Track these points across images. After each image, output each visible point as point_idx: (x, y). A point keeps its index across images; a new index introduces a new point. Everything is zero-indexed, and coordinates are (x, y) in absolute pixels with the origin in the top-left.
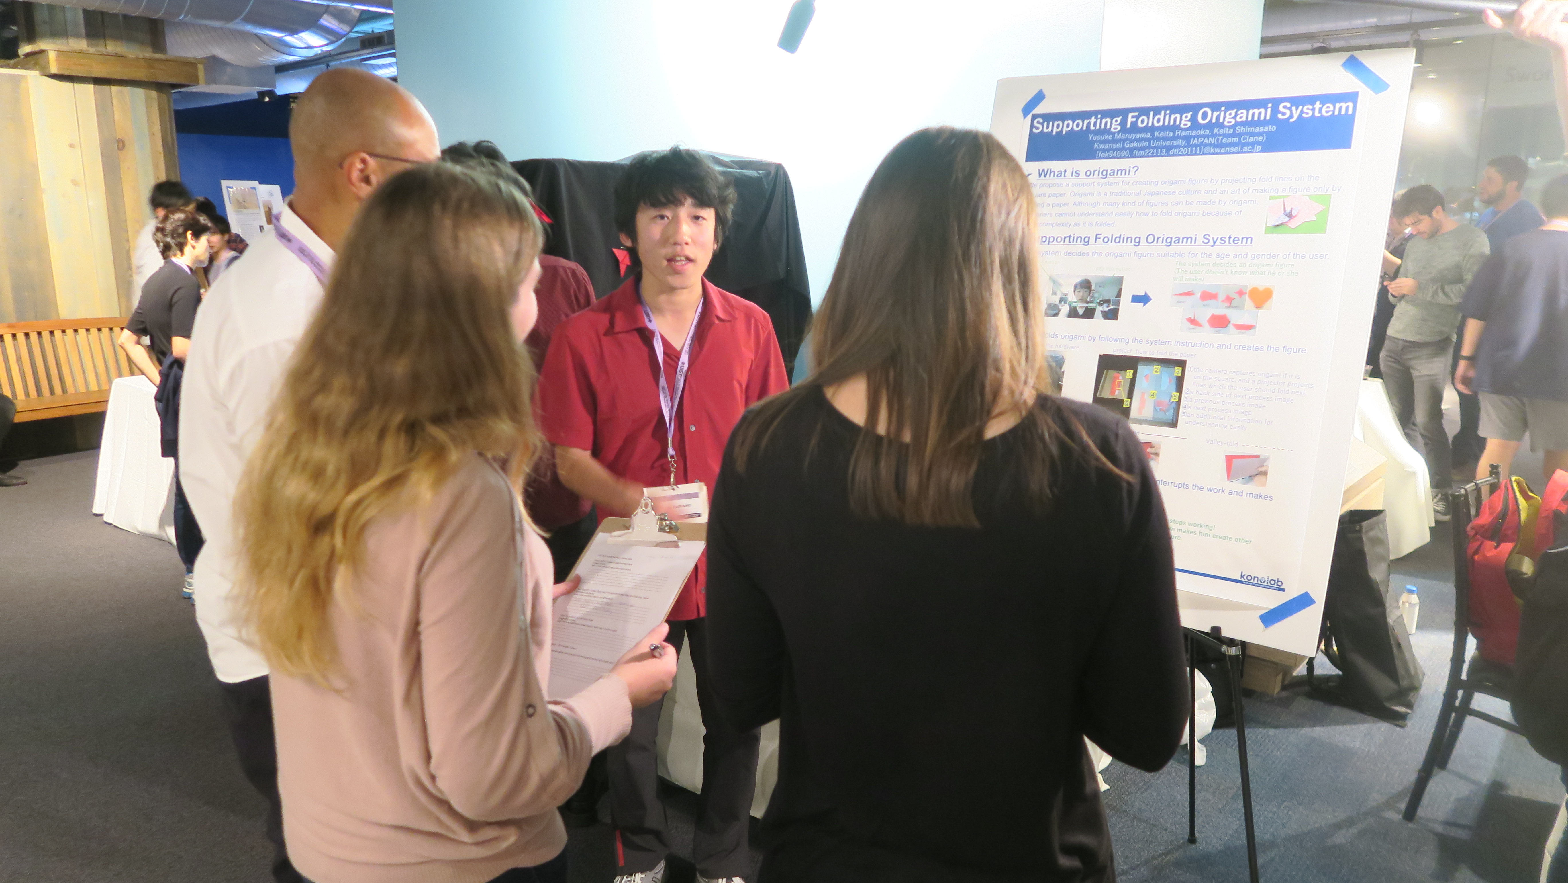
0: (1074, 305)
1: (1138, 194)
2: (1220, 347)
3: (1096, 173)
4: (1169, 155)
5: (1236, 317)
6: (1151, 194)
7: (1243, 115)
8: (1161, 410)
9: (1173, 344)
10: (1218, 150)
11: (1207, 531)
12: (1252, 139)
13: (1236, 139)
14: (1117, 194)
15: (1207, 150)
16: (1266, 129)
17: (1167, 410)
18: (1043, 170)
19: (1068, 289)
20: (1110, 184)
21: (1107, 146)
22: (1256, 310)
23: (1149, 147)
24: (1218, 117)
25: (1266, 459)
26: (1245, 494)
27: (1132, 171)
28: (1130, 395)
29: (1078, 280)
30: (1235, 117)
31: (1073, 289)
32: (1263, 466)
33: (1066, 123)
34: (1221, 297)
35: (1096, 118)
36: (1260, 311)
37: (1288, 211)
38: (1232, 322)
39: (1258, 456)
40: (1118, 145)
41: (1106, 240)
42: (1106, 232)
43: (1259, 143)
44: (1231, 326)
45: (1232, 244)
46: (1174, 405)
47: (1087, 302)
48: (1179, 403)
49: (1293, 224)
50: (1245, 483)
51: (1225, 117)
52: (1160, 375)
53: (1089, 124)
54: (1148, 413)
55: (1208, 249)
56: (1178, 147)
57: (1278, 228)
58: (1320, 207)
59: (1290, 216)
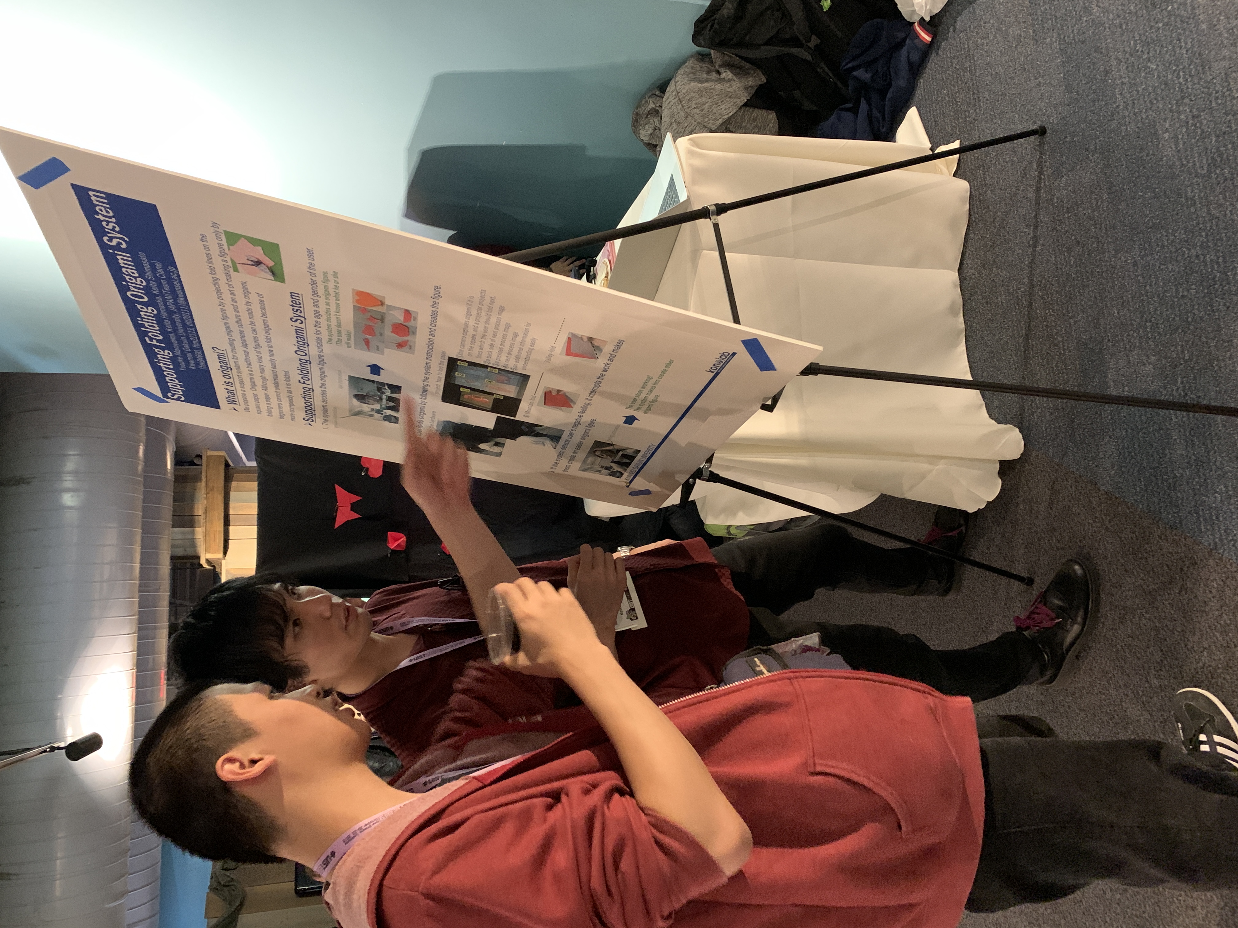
0: (383, 406)
1: (246, 352)
2: (432, 335)
3: (225, 372)
4: (194, 328)
6: (245, 345)
7: (130, 271)
8: (507, 380)
9: (428, 361)
10: (180, 296)
11: (652, 381)
12: (161, 271)
13: (164, 281)
15: (181, 303)
16: (143, 258)
17: (508, 377)
18: (228, 401)
19: (366, 408)
21: (192, 362)
22: (385, 306)
23: (186, 336)
24: (136, 288)
25: (573, 334)
26: (614, 353)
27: (219, 351)
28: (490, 394)
29: (355, 400)
30: (134, 277)
31: (365, 405)
32: (582, 339)
33: (169, 381)
35: (159, 363)
36: (387, 302)
38: (401, 322)
39: (569, 339)
40: (190, 355)
43: (165, 268)
44: (407, 324)
45: (301, 305)
46: (502, 372)
47: (381, 399)
48: (500, 369)
50: (601, 351)
51: (135, 284)
52: (468, 373)
53: (168, 368)
54: (511, 387)
56: (182, 320)
57: (276, 273)
58: (242, 242)
59: (258, 263)
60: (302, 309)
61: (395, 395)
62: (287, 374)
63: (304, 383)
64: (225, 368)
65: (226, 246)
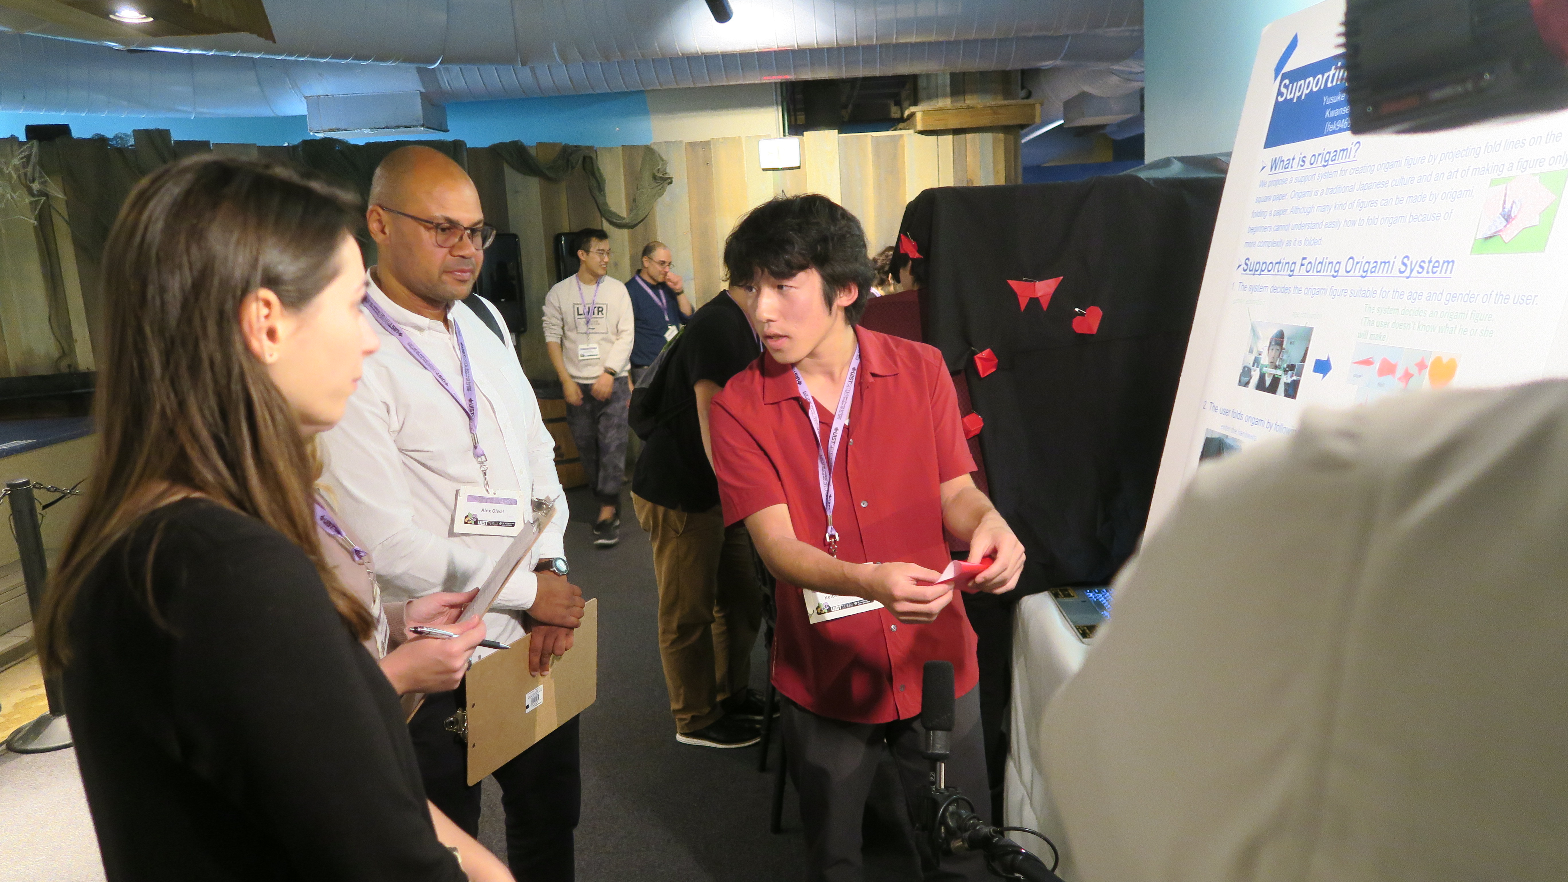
0: (1264, 370)
3: (1320, 158)
14: (1332, 191)
18: (1276, 160)
20: (1332, 175)
29: (1275, 331)
31: (1267, 344)
34: (1400, 372)
37: (1507, 208)
41: (1309, 267)
42: (1311, 254)
45: (1431, 274)
47: (1276, 367)
49: (1508, 233)
55: (1402, 283)
57: (1488, 243)
58: (1548, 198)
59: (1508, 217)
60: (1424, 274)
61: (1281, 388)
62: (1316, 242)
63: (1302, 265)
64: (1328, 159)
65: (1538, 170)
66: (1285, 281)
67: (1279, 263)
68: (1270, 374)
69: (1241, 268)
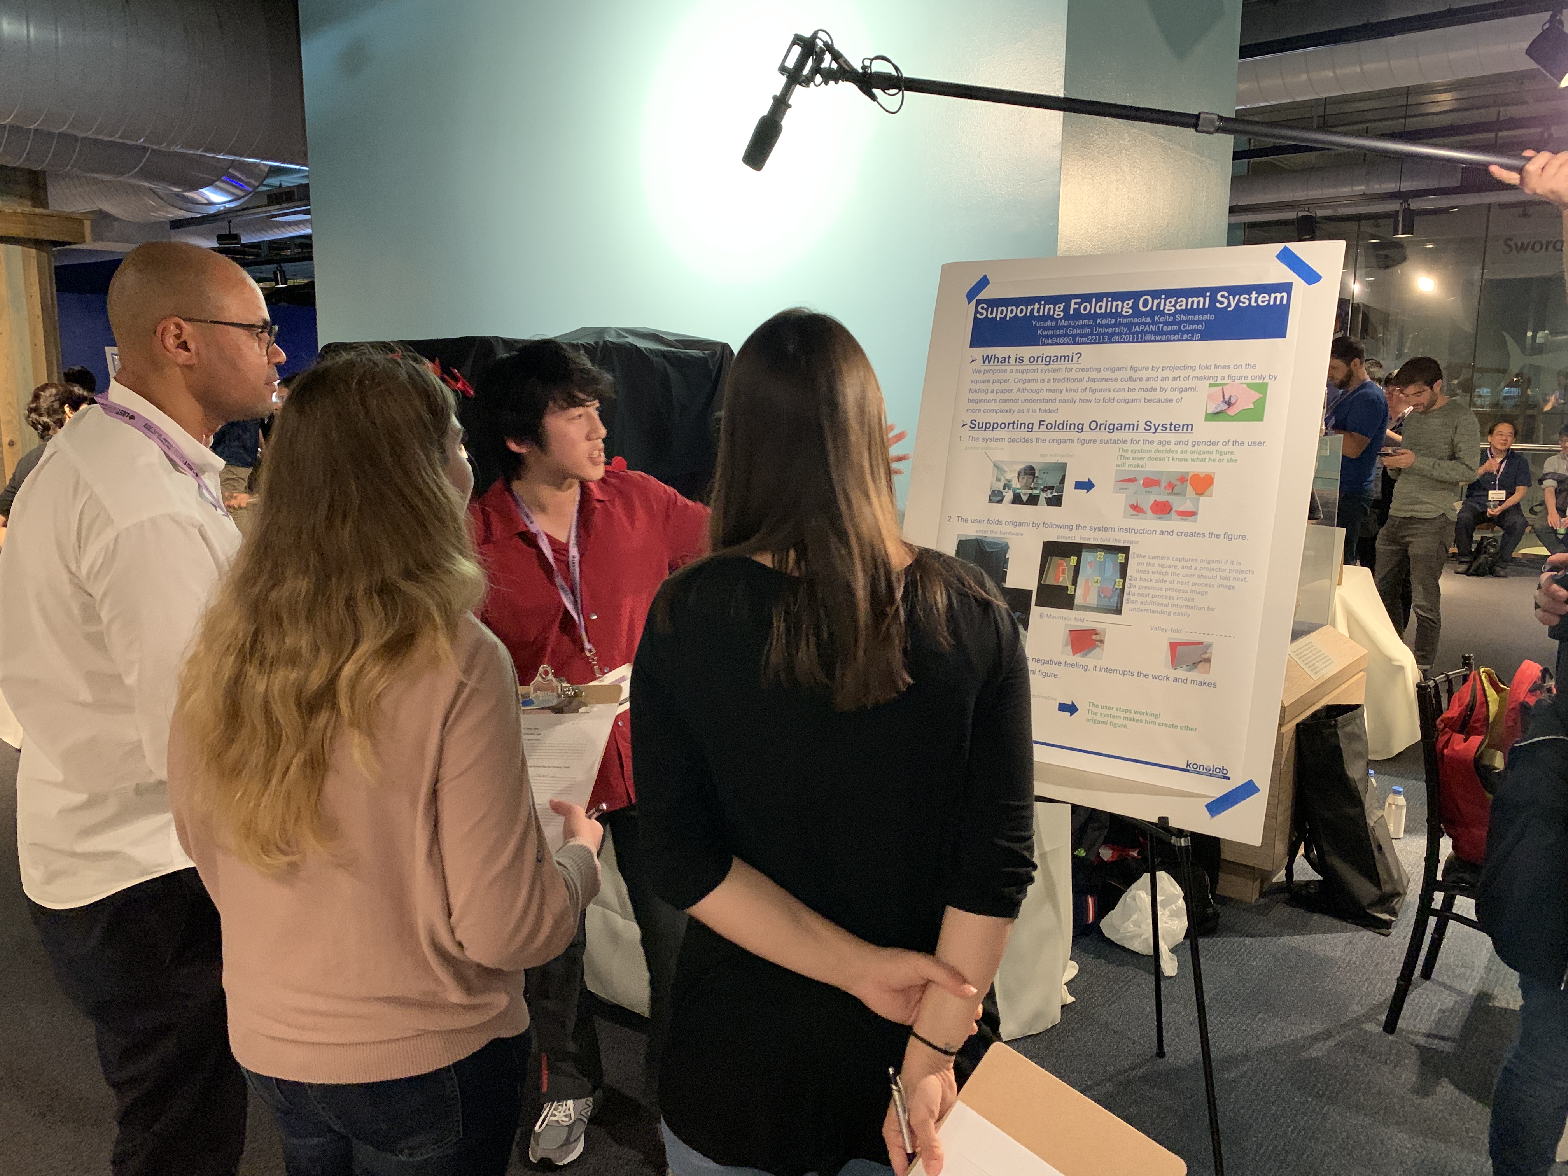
0: (1018, 491)
1: (1081, 380)
2: (1162, 533)
3: (1040, 359)
4: (1111, 342)
5: (1179, 504)
6: (1093, 380)
7: (1182, 304)
8: (1105, 597)
9: (1116, 530)
10: (1159, 338)
11: (1152, 719)
12: (1191, 327)
13: (1176, 327)
14: (1060, 381)
15: (1148, 337)
16: (1205, 317)
17: (1112, 597)
18: (988, 356)
19: (1012, 475)
20: (1053, 370)
21: (1050, 332)
22: (1197, 497)
23: (1091, 334)
24: (1159, 305)
25: (1210, 646)
26: (1189, 682)
27: (1075, 358)
28: (1075, 582)
29: (1022, 466)
30: (1174, 306)
31: (1017, 475)
32: (1206, 653)
33: (1010, 308)
34: (1164, 484)
35: (1040, 304)
36: (1202, 498)
37: (1227, 398)
38: (1174, 509)
39: (1202, 643)
40: (1061, 332)
41: (1051, 427)
42: (1050, 418)
43: (1198, 331)
44: (1173, 513)
45: (1174, 431)
46: (1118, 591)
47: (1032, 489)
48: (1122, 590)
49: (1232, 411)
50: (1190, 670)
51: (1165, 305)
52: (1105, 562)
53: (1033, 310)
54: (1093, 600)
55: (1150, 436)
56: (1120, 334)
57: (1217, 415)
58: (1258, 396)
59: (1229, 404)
60: (1168, 430)
61: (1042, 500)
62: (1051, 411)
63: (1040, 425)
64: (1048, 360)
65: (1243, 381)
66: (1023, 434)
67: (1014, 423)
68: (1025, 494)
69: (967, 427)
